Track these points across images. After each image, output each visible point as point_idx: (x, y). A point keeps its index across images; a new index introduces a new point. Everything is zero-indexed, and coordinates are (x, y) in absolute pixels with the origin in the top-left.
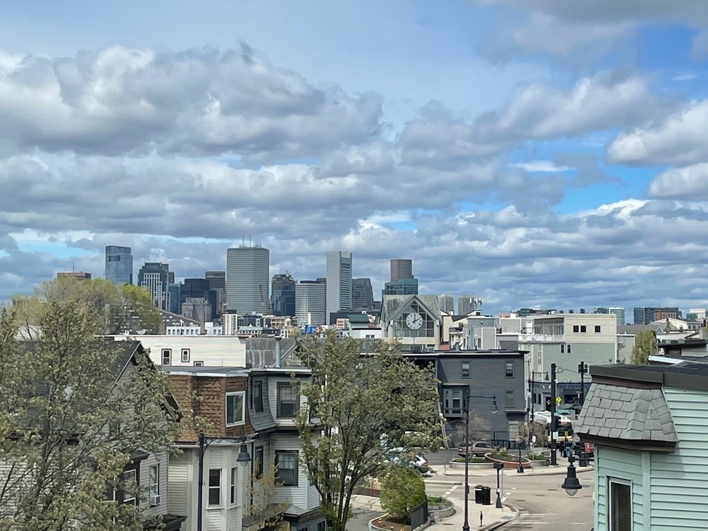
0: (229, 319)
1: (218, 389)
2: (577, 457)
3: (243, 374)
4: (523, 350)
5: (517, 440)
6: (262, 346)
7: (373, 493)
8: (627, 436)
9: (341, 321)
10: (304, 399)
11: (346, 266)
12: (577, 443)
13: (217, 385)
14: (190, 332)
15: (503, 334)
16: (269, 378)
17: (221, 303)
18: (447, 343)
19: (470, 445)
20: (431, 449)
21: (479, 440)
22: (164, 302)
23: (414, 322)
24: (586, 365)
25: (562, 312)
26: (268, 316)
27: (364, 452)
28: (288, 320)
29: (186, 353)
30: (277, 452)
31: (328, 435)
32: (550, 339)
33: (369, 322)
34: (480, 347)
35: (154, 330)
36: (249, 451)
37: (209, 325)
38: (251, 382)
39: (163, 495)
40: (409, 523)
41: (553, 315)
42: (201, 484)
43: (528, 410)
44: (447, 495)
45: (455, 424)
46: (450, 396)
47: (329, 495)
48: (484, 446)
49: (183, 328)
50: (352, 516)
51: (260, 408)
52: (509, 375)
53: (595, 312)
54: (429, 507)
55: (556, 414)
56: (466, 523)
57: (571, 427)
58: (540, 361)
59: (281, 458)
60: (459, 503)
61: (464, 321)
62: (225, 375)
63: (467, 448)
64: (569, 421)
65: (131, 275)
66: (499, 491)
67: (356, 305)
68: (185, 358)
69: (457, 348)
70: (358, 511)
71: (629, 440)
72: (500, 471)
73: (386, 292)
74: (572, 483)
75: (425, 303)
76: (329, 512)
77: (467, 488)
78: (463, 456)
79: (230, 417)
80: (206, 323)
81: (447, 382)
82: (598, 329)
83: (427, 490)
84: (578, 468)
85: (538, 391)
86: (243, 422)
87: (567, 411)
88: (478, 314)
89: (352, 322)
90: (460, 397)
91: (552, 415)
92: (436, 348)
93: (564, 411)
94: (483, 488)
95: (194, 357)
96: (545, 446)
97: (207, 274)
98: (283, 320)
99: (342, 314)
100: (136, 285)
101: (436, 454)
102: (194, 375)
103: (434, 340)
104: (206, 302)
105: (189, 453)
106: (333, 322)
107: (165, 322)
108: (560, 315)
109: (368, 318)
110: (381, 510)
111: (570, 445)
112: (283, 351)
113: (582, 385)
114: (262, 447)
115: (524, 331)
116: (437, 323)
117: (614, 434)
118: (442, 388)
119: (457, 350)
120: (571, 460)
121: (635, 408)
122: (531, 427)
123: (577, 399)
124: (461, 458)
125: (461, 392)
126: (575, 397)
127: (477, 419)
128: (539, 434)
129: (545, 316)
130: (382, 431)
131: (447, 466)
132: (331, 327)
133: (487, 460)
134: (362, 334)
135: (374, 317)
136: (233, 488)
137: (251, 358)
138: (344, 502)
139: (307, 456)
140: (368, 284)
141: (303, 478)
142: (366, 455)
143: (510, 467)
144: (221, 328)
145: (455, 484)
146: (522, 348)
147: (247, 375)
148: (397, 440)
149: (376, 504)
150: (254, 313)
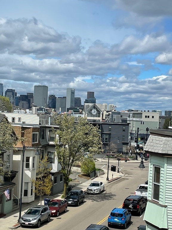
0: (34, 108)
1: (30, 131)
2: (144, 158)
3: (38, 127)
4: (129, 123)
5: (125, 151)
6: (44, 118)
7: (78, 166)
8: (160, 152)
9: (70, 111)
10: (57, 136)
11: (73, 93)
12: (144, 153)
13: (29, 130)
14: (21, 112)
15: (123, 117)
16: (46, 128)
17: (32, 103)
18: (104, 119)
19: (110, 152)
20: (98, 153)
21: (113, 151)
22: (13, 102)
23: (94, 112)
24: (149, 129)
25: (142, 111)
26: (47, 108)
27: (76, 153)
28: (53, 110)
29: (20, 119)
30: (48, 152)
31: (65, 148)
32: (138, 119)
33: (79, 112)
34: (115, 121)
35: (10, 111)
36: (39, 152)
37: (28, 110)
38: (41, 129)
39: (11, 165)
40: (89, 176)
41: (139, 112)
42: (23, 161)
43: (129, 142)
44: (102, 168)
45: (106, 145)
46: (105, 137)
47: (64, 167)
48: (115, 153)
49: (19, 111)
50: (71, 173)
51: (43, 138)
52: (124, 131)
53: (152, 112)
54: (96, 172)
55: (138, 144)
56: (108, 177)
57: (143, 148)
58: (134, 127)
59: (49, 154)
60: (106, 171)
61: (110, 113)
62: (32, 127)
63: (109, 154)
64: (142, 146)
65: (3, 93)
66: (119, 167)
67: (75, 106)
68: (19, 120)
69: (108, 121)
70: (73, 172)
71: (161, 153)
72: (119, 161)
73: (85, 102)
74: (142, 166)
75: (98, 106)
76: (64, 172)
77: (109, 166)
78: (108, 156)
79: (33, 141)
80: (27, 110)
81: (104, 132)
82: (153, 117)
83: (96, 166)
84: (144, 161)
85: (133, 136)
86: (37, 142)
87: (142, 143)
88: (115, 111)
89: (74, 111)
90: (107, 137)
91: (137, 144)
92: (101, 121)
93: (141, 143)
94: (114, 166)
95: (22, 121)
96: (134, 154)
97: (28, 93)
98: (52, 110)
99: (70, 109)
100: (4, 96)
101: (99, 155)
102: (22, 126)
103: (100, 118)
104: (27, 103)
105: (20, 151)
106: (68, 111)
107: (14, 109)
108: (141, 112)
109: (79, 110)
110: (81, 172)
111: (142, 153)
112: (51, 120)
113: (147, 135)
114: (43, 150)
115: (129, 117)
116: (101, 113)
117: (156, 151)
118: (102, 134)
119: (108, 122)
120: (142, 159)
121: (163, 143)
122: (130, 147)
123: (145, 139)
124: (107, 156)
125: (108, 135)
126: (144, 138)
127: (113, 144)
128: (132, 150)
129: (136, 112)
130: (82, 147)
131: (103, 159)
132: (67, 113)
133: (115, 157)
134: (77, 115)
135: (81, 110)
136: (33, 163)
137: (41, 122)
138: (69, 169)
139: (57, 154)
140: (80, 99)
141: (56, 161)
142: (76, 154)
143: (123, 160)
144: (31, 111)
145: (105, 165)
146: (128, 122)
147: (39, 127)
148: (86, 150)
149: (79, 170)
150: (42, 107)
